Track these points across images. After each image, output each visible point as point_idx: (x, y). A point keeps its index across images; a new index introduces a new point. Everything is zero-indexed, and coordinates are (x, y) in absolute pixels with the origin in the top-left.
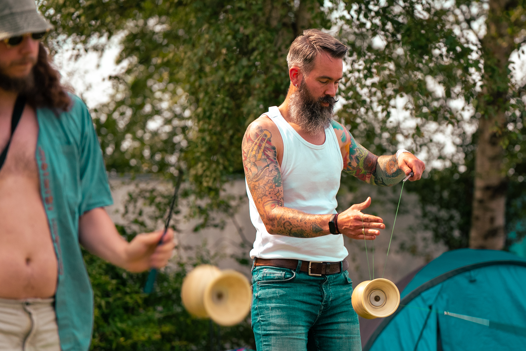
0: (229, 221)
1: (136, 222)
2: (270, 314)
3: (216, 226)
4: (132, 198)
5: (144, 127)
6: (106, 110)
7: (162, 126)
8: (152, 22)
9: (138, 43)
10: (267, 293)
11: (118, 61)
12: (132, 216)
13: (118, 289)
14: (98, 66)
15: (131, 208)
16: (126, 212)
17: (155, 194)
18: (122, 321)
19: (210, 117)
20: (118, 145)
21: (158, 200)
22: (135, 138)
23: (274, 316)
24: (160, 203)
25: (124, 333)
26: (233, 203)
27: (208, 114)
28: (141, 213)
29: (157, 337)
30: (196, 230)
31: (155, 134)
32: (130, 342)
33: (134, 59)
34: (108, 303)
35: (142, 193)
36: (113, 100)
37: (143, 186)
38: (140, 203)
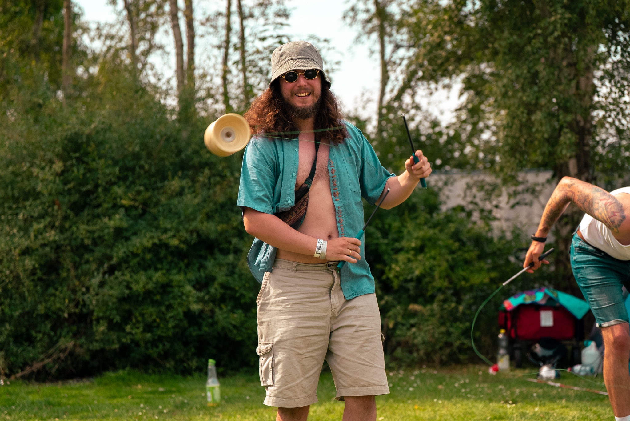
0: (536, 201)
1: (472, 203)
2: (586, 272)
3: (526, 204)
4: (469, 187)
5: (479, 138)
6: (454, 127)
7: (491, 137)
8: (483, 66)
9: (474, 81)
10: (582, 258)
11: (461, 94)
12: (469, 199)
13: (460, 249)
14: (448, 98)
15: (468, 193)
16: (465, 196)
17: (484, 184)
18: (463, 270)
19: (511, 127)
20: (462, 151)
21: (487, 187)
22: (473, 145)
23: (589, 273)
24: (487, 190)
25: (464, 279)
26: (538, 188)
27: (510, 124)
28: (475, 197)
29: (487, 280)
30: (513, 207)
31: (487, 142)
32: (468, 284)
33: (472, 92)
34: (453, 259)
35: (475, 183)
36: (458, 120)
37: (476, 178)
38: (474, 190)
